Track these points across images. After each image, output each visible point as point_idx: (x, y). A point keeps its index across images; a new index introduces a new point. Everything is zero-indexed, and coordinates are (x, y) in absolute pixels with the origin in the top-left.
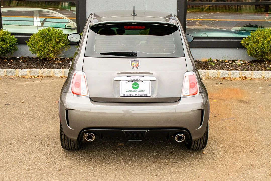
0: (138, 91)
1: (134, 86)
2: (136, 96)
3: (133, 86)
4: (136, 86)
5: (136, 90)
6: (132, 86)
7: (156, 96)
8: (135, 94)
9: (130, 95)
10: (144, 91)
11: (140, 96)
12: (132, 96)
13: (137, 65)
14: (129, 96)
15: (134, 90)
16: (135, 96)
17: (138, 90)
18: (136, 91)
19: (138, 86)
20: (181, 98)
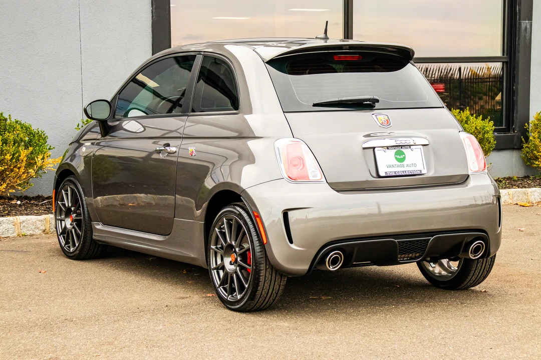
0: (405, 166)
1: (398, 157)
2: (405, 174)
3: (396, 156)
4: (402, 157)
5: (402, 163)
6: (396, 158)
7: (434, 174)
8: (403, 172)
9: (395, 172)
10: (415, 165)
11: (410, 174)
12: (398, 174)
13: (387, 120)
14: (394, 174)
15: (399, 164)
16: (403, 174)
17: (405, 163)
18: (403, 166)
19: (404, 156)
20: (469, 176)
